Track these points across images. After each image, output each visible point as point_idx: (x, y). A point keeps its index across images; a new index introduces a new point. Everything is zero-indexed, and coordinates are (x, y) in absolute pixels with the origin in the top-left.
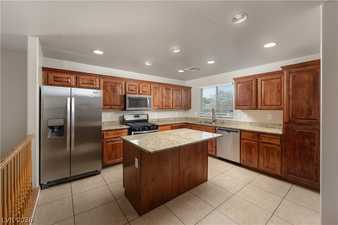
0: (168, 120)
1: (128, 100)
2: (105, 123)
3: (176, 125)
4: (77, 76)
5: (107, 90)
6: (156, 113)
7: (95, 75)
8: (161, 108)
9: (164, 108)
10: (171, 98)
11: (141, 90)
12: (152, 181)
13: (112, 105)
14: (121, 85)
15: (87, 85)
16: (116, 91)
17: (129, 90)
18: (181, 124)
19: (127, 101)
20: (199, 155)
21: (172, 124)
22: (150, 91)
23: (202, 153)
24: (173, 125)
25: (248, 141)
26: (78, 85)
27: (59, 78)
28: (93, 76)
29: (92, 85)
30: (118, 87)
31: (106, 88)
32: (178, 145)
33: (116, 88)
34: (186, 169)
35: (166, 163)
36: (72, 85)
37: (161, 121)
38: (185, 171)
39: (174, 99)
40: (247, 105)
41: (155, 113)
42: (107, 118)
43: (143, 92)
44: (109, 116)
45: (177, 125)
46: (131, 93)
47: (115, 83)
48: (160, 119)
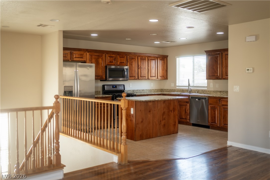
0: (143, 92)
4: (71, 52)
7: (83, 50)
8: (136, 79)
10: (147, 68)
11: (119, 60)
12: (141, 122)
14: (102, 57)
15: (78, 58)
16: (99, 63)
19: (108, 72)
20: (171, 112)
22: (126, 62)
23: (174, 111)
25: (213, 106)
26: (72, 59)
29: (82, 58)
30: (100, 59)
32: (157, 99)
34: (162, 120)
35: (149, 113)
36: (68, 60)
37: (136, 92)
38: (161, 121)
39: (149, 69)
40: (215, 75)
43: (120, 63)
46: (110, 64)
47: (98, 56)
48: (134, 90)
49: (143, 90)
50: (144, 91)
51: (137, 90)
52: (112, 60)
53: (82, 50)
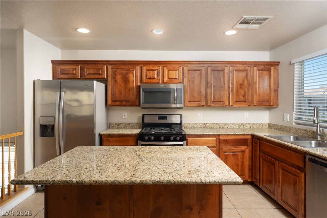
0: (225, 127)
1: (144, 93)
2: (121, 125)
3: (229, 137)
4: (82, 67)
5: (117, 80)
6: (201, 113)
8: (203, 106)
9: (209, 104)
10: (226, 86)
11: (167, 75)
13: (123, 101)
14: (135, 71)
15: (93, 75)
16: (129, 81)
17: (146, 78)
18: (243, 137)
19: (142, 94)
21: (219, 135)
22: (181, 77)
24: (221, 137)
26: (84, 77)
27: (66, 70)
28: (100, 63)
29: (99, 75)
30: (131, 75)
31: (115, 78)
33: (127, 76)
36: (77, 77)
37: (210, 127)
39: (233, 88)
41: (199, 113)
42: (124, 118)
43: (169, 79)
44: (126, 115)
45: (233, 137)
46: (149, 82)
47: (126, 70)
48: (207, 124)
49: (225, 124)
50: (227, 126)
51: (213, 124)
52: (153, 75)
53: (99, 62)
